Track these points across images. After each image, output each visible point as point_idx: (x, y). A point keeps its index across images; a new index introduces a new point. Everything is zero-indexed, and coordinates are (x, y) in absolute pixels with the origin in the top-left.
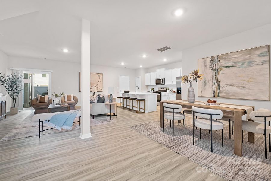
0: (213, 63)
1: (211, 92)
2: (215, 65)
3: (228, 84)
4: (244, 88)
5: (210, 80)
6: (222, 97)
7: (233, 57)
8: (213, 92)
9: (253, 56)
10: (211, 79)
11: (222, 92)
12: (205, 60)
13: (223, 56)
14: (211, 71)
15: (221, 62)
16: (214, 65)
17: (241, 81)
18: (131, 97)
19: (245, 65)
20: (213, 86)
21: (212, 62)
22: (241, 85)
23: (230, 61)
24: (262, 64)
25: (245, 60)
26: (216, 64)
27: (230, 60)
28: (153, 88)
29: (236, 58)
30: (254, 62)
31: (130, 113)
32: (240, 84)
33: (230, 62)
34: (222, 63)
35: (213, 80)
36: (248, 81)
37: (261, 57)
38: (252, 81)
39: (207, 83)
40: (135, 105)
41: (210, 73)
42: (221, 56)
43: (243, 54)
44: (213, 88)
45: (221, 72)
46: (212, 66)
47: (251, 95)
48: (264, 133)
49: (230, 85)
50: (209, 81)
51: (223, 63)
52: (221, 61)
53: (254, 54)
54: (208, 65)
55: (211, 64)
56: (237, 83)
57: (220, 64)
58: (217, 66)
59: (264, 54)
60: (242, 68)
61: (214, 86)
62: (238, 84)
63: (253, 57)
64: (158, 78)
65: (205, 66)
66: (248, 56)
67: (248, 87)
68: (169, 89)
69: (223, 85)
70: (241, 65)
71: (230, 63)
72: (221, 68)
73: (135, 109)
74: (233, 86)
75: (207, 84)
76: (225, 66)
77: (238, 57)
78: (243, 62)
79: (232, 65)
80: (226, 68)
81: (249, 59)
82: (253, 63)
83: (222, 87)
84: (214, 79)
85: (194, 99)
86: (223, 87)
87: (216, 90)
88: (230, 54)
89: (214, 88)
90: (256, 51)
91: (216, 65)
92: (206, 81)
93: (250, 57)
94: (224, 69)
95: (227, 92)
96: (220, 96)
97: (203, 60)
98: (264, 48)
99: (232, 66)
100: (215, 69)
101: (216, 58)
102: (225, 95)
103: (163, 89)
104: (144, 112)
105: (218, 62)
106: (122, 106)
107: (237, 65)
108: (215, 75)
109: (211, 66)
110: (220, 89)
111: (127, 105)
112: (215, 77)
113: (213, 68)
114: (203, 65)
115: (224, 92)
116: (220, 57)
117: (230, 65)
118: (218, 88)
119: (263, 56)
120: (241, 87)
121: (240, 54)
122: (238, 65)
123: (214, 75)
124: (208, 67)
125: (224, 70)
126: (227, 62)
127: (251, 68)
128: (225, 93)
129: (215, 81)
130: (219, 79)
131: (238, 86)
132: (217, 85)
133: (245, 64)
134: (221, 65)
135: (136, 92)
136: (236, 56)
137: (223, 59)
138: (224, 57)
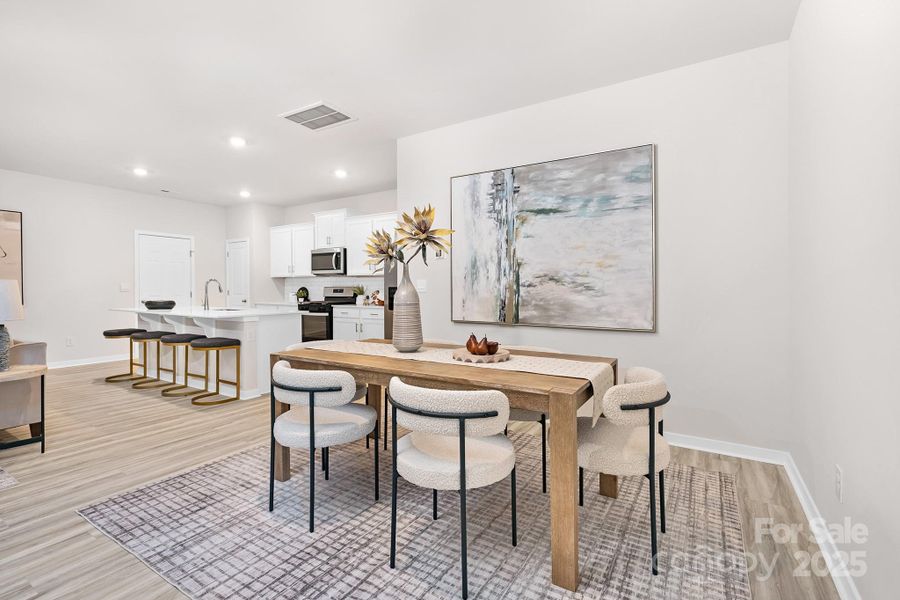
0: (501, 195)
1: (494, 303)
2: (504, 201)
3: (545, 276)
4: (588, 288)
5: (492, 257)
6: (527, 324)
7: (560, 179)
8: (499, 303)
9: (612, 178)
10: (495, 254)
11: (526, 304)
12: (475, 183)
13: (529, 172)
14: (492, 223)
15: (525, 194)
16: (501, 202)
17: (580, 264)
18: (182, 330)
19: (592, 207)
20: (499, 280)
21: (497, 191)
22: (580, 280)
23: (550, 193)
24: (636, 208)
25: (591, 190)
26: (510, 199)
27: (549, 188)
28: (304, 289)
29: (568, 182)
30: (614, 198)
31: (166, 406)
32: (578, 275)
33: (549, 196)
34: (526, 198)
35: (500, 259)
36: (600, 265)
37: (633, 184)
38: (610, 266)
39: (481, 269)
40: (198, 366)
41: (490, 233)
42: (525, 172)
43: (585, 168)
44: (499, 290)
45: (524, 230)
46: (498, 206)
47: (608, 315)
48: (647, 472)
49: (551, 279)
50: (486, 263)
51: (531, 197)
52: (524, 189)
53: (616, 173)
54: (485, 201)
55: (494, 197)
56: (571, 271)
57: (520, 199)
58: (513, 209)
59: (642, 176)
60: (583, 219)
61: (504, 281)
62: (572, 273)
63: (614, 181)
64: (322, 246)
65: (476, 206)
66: (599, 177)
67: (598, 285)
68: (362, 293)
69: (531, 280)
70: (580, 208)
71: (550, 200)
72: (524, 214)
73: (197, 385)
74: (557, 281)
75: (482, 273)
76: (536, 208)
77: (571, 179)
78: (587, 197)
79: (555, 207)
80: (540, 216)
81: (603, 188)
82: (613, 201)
83: (527, 284)
84: (504, 255)
85: (420, 338)
86: (529, 286)
87: (508, 295)
88: (549, 166)
89: (502, 288)
90: (621, 163)
91: (510, 204)
92: (478, 263)
93: (604, 180)
94: (533, 218)
95: (542, 303)
96: (520, 317)
97: (466, 181)
98: (640, 152)
99: (555, 211)
100: (507, 216)
101: (508, 176)
102: (535, 313)
103: (341, 291)
104: (237, 398)
105: (515, 192)
106: (138, 371)
107: (571, 207)
108: (507, 241)
109: (493, 204)
110: (521, 293)
111: (159, 369)
112: (504, 246)
113: (499, 212)
114: (469, 200)
115: (534, 302)
116: (520, 172)
117: (549, 207)
118: (515, 287)
119: (638, 180)
120: (581, 285)
121: (577, 168)
122: (574, 206)
123: (503, 240)
124: (482, 208)
125: (532, 222)
126: (540, 193)
127: (607, 220)
128: (537, 307)
129: (505, 263)
130: (518, 255)
131: (573, 283)
132: (512, 277)
133: (591, 204)
134: (524, 203)
135: (206, 305)
136: (565, 174)
137: (530, 181)
138: (532, 175)
